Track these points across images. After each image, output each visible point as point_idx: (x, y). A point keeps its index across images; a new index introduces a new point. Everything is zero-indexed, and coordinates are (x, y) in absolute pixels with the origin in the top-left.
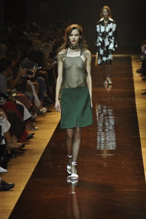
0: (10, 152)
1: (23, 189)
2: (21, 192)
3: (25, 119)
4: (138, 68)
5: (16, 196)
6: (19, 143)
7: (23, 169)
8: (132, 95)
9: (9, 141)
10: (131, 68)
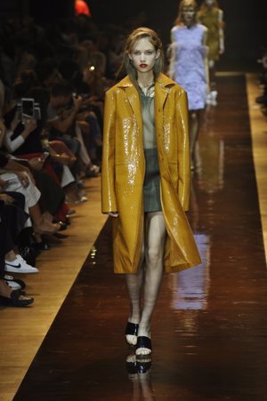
0: (39, 240)
1: (62, 301)
2: (59, 308)
3: (65, 183)
4: (257, 95)
5: (50, 314)
6: (55, 225)
7: (62, 268)
8: (248, 141)
9: (38, 222)
10: (245, 95)
